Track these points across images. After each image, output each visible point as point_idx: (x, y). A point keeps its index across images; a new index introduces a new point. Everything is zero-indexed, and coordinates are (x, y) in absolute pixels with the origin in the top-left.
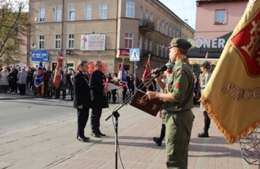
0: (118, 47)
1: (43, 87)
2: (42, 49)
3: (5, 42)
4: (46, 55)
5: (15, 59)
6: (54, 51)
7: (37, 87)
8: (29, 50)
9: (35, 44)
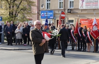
2: (49, 9)
3: (20, 4)
4: (52, 13)
6: (58, 10)
8: (39, 11)
9: (43, 6)
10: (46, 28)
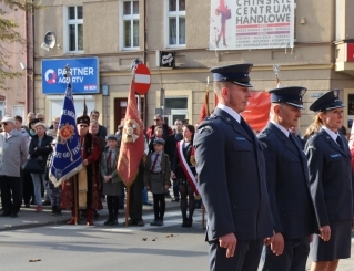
0: (341, 34)
2: (77, 52)
4: (91, 71)
6: (120, 56)
7: (57, 184)
8: (35, 59)
9: (53, 37)
10: (65, 136)
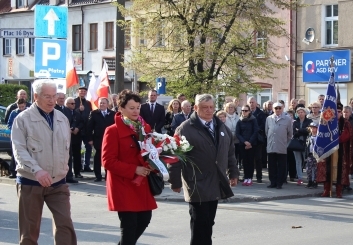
1: (335, 163)
3: (228, 29)
4: (344, 62)
5: (257, 79)
8: (297, 52)
9: (312, 33)
10: (327, 118)
